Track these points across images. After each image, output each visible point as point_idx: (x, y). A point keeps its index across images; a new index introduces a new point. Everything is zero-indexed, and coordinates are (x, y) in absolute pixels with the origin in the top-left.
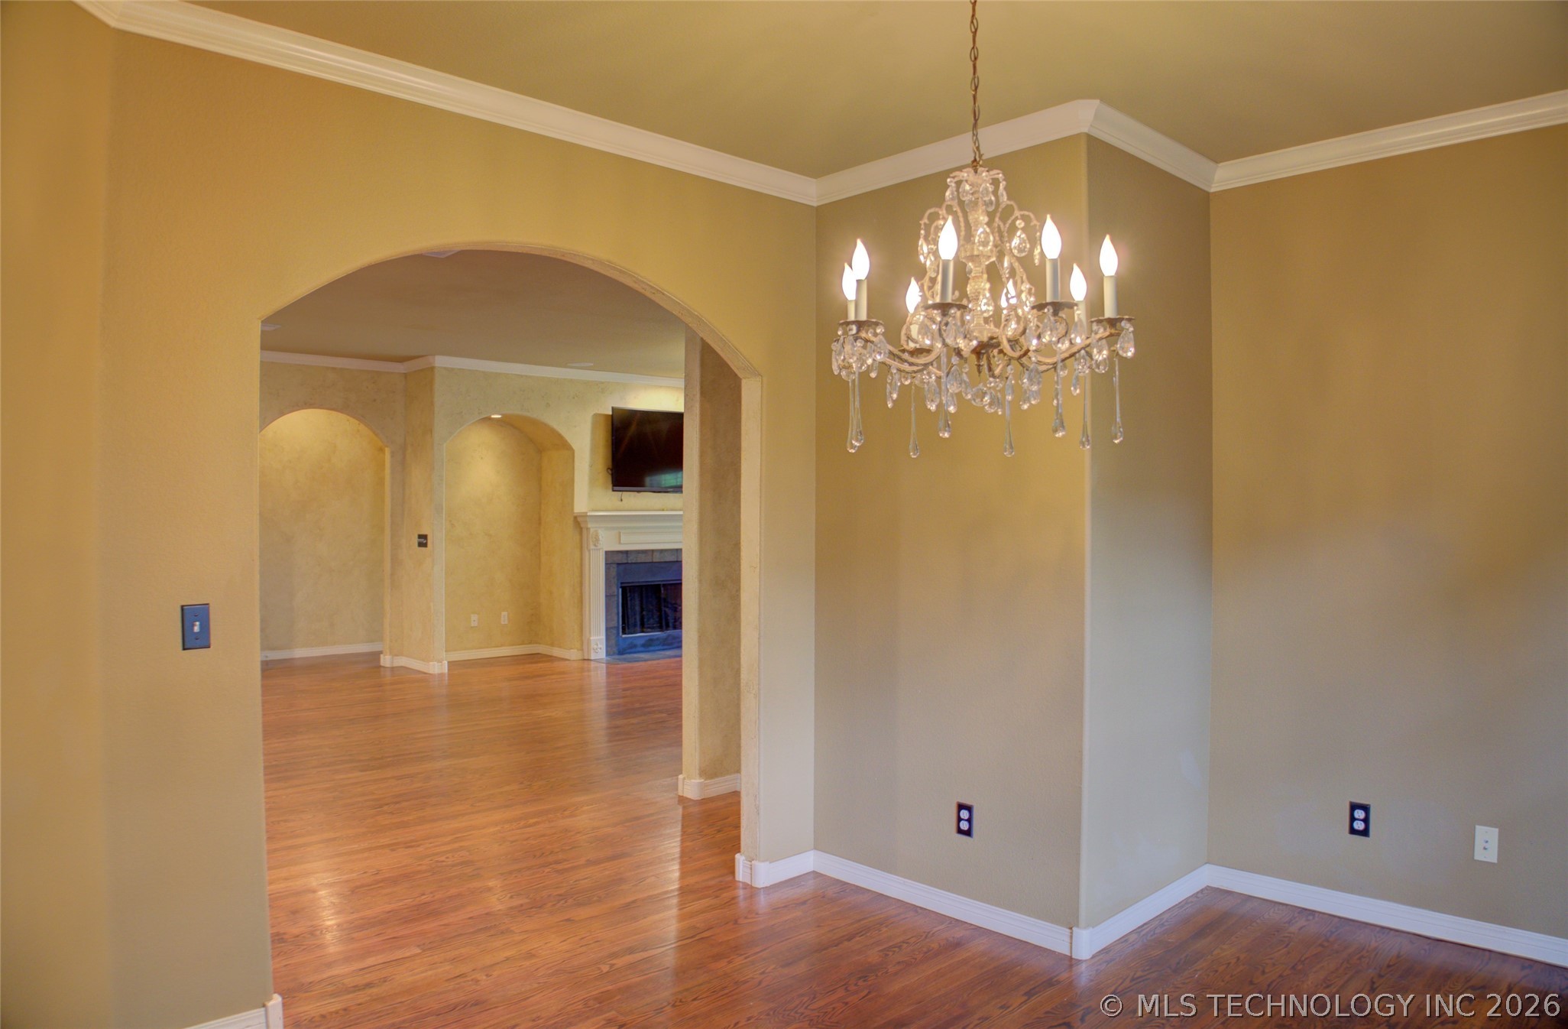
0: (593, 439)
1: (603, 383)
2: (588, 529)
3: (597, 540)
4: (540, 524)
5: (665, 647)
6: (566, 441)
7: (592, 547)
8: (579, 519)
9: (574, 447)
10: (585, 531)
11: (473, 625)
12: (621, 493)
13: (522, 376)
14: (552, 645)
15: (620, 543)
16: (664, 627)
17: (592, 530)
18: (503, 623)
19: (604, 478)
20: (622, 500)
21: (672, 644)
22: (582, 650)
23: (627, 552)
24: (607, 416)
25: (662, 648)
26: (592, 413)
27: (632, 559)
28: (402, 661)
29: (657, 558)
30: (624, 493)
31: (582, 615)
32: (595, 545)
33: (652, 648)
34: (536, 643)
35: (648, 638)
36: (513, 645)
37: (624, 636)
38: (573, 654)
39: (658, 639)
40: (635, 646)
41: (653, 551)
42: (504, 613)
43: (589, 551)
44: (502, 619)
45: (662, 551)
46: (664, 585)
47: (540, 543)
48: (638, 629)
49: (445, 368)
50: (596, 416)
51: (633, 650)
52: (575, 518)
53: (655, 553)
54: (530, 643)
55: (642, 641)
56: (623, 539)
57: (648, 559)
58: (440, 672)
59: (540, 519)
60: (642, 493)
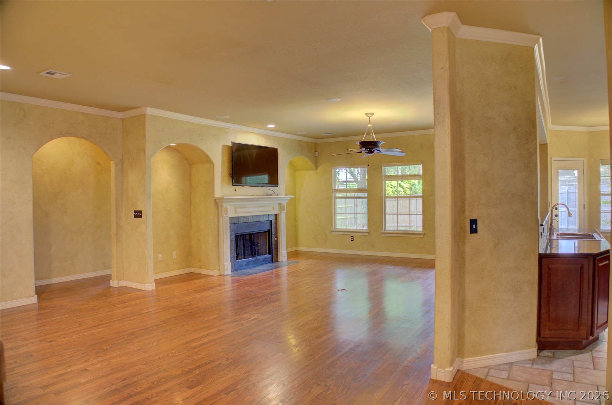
0: (222, 158)
1: (226, 129)
2: (222, 206)
3: (227, 212)
4: (191, 203)
5: (255, 265)
6: (211, 159)
7: (225, 215)
8: (217, 201)
9: (214, 163)
10: (220, 207)
11: (159, 260)
12: (235, 186)
13: (190, 123)
14: (201, 268)
15: (236, 213)
16: (254, 256)
17: (224, 206)
18: (174, 258)
19: (227, 178)
20: (236, 191)
21: (257, 263)
22: (220, 270)
23: (238, 218)
24: (228, 146)
25: (253, 265)
26: (223, 144)
27: (240, 221)
28: (124, 283)
30: (237, 186)
31: (219, 252)
32: (226, 214)
33: (249, 266)
34: (190, 267)
35: (247, 261)
36: (179, 269)
37: (237, 261)
38: (216, 273)
39: (251, 261)
40: (242, 266)
42: (175, 252)
43: (223, 217)
44: (174, 255)
46: (253, 234)
47: (191, 214)
48: (243, 256)
49: (151, 115)
50: (224, 146)
51: (242, 268)
52: (215, 200)
54: (187, 267)
55: (245, 263)
56: (238, 210)
57: (248, 221)
58: (152, 289)
59: (191, 201)
60: (244, 187)
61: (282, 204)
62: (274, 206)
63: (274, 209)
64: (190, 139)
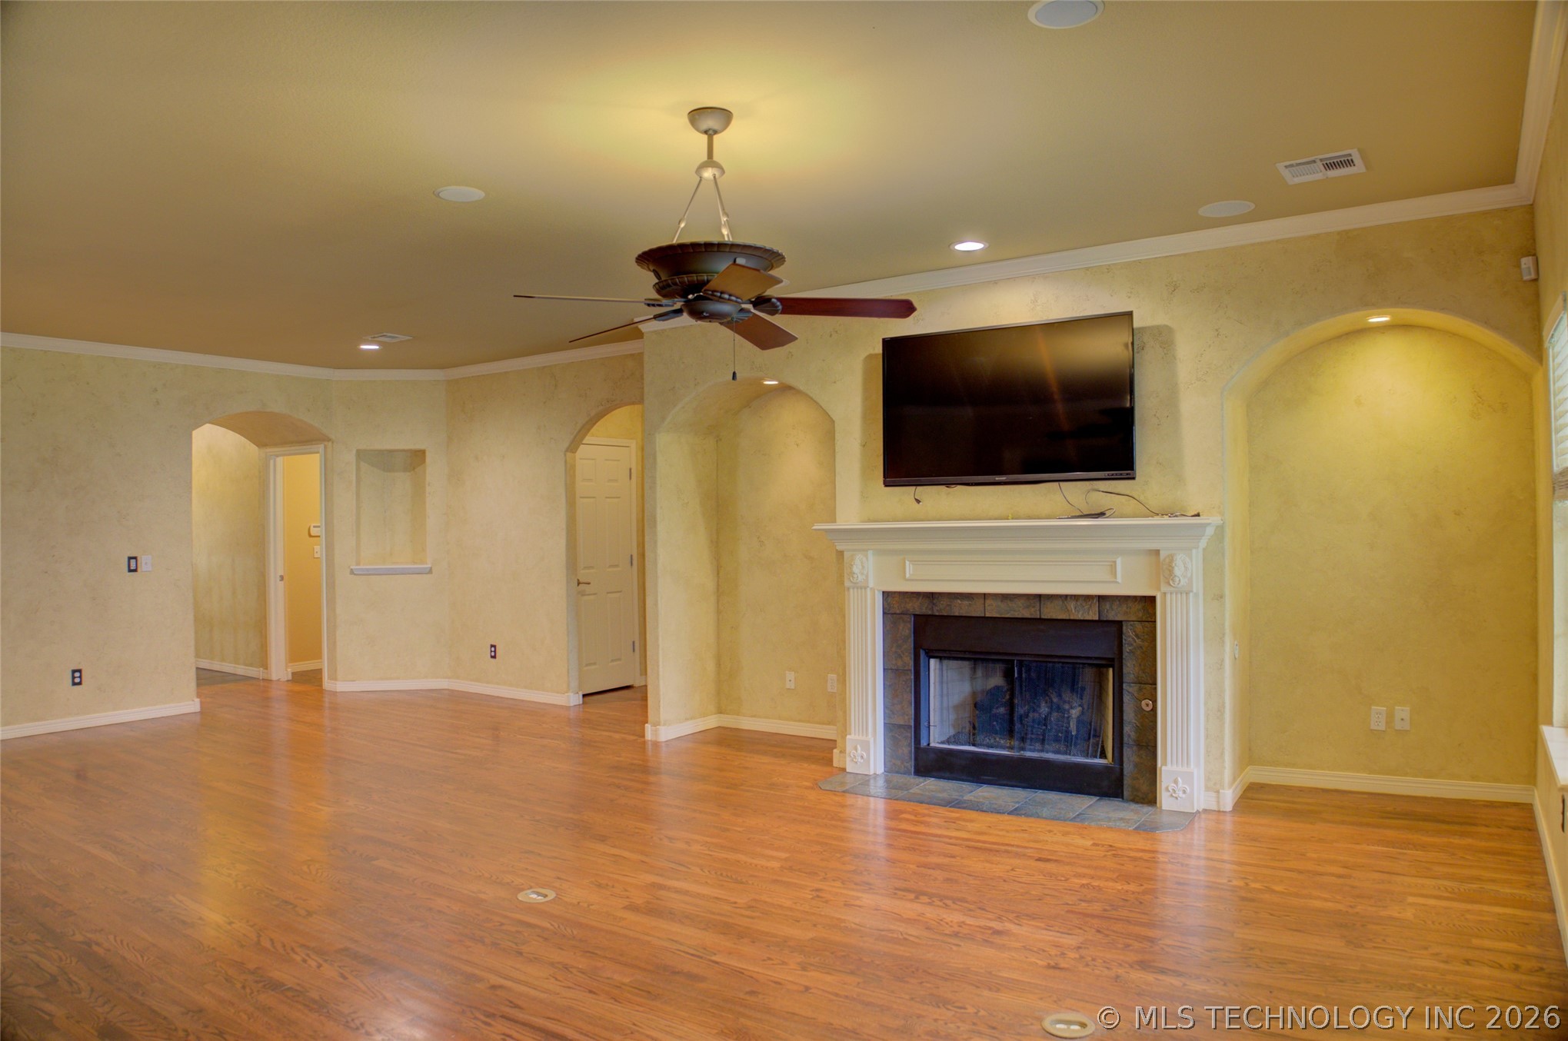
6: (822, 409)
7: (848, 583)
9: (836, 421)
11: (788, 686)
15: (905, 578)
18: (830, 690)
20: (917, 501)
23: (931, 596)
26: (868, 354)
27: (941, 610)
29: (993, 611)
32: (851, 581)
40: (951, 767)
41: (985, 596)
42: (832, 676)
43: (848, 589)
44: (829, 683)
45: (1005, 597)
50: (870, 357)
53: (988, 602)
55: (965, 761)
57: (976, 610)
60: (959, 487)
61: (1163, 554)
62: (1115, 562)
63: (1115, 574)
64: (753, 362)
